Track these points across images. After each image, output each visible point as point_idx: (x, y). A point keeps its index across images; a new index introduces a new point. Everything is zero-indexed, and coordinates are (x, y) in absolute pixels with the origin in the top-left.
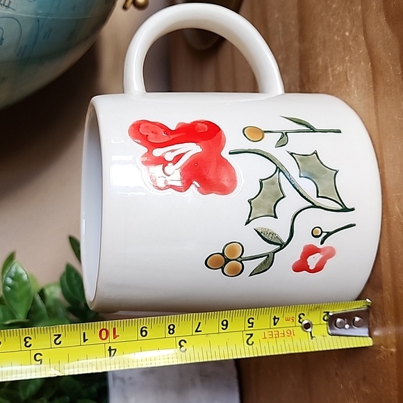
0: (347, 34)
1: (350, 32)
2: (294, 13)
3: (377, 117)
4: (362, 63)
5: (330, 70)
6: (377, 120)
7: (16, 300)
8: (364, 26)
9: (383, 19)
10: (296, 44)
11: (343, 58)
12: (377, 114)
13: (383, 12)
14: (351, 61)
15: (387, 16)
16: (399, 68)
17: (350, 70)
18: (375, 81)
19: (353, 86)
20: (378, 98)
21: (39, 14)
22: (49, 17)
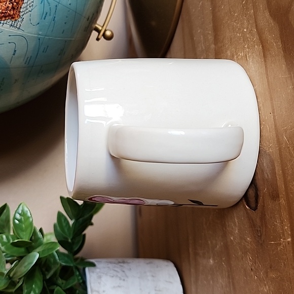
0: (245, 30)
1: (247, 29)
2: (210, 26)
3: (268, 79)
4: (256, 47)
5: (235, 56)
6: (268, 81)
7: (22, 230)
8: (256, 22)
9: (267, 14)
10: (213, 46)
11: (244, 46)
12: (267, 78)
13: (267, 10)
14: (248, 48)
15: (270, 12)
16: (280, 43)
17: (248, 53)
18: (265, 56)
19: (251, 63)
20: (268, 66)
21: (39, 35)
22: (46, 37)
